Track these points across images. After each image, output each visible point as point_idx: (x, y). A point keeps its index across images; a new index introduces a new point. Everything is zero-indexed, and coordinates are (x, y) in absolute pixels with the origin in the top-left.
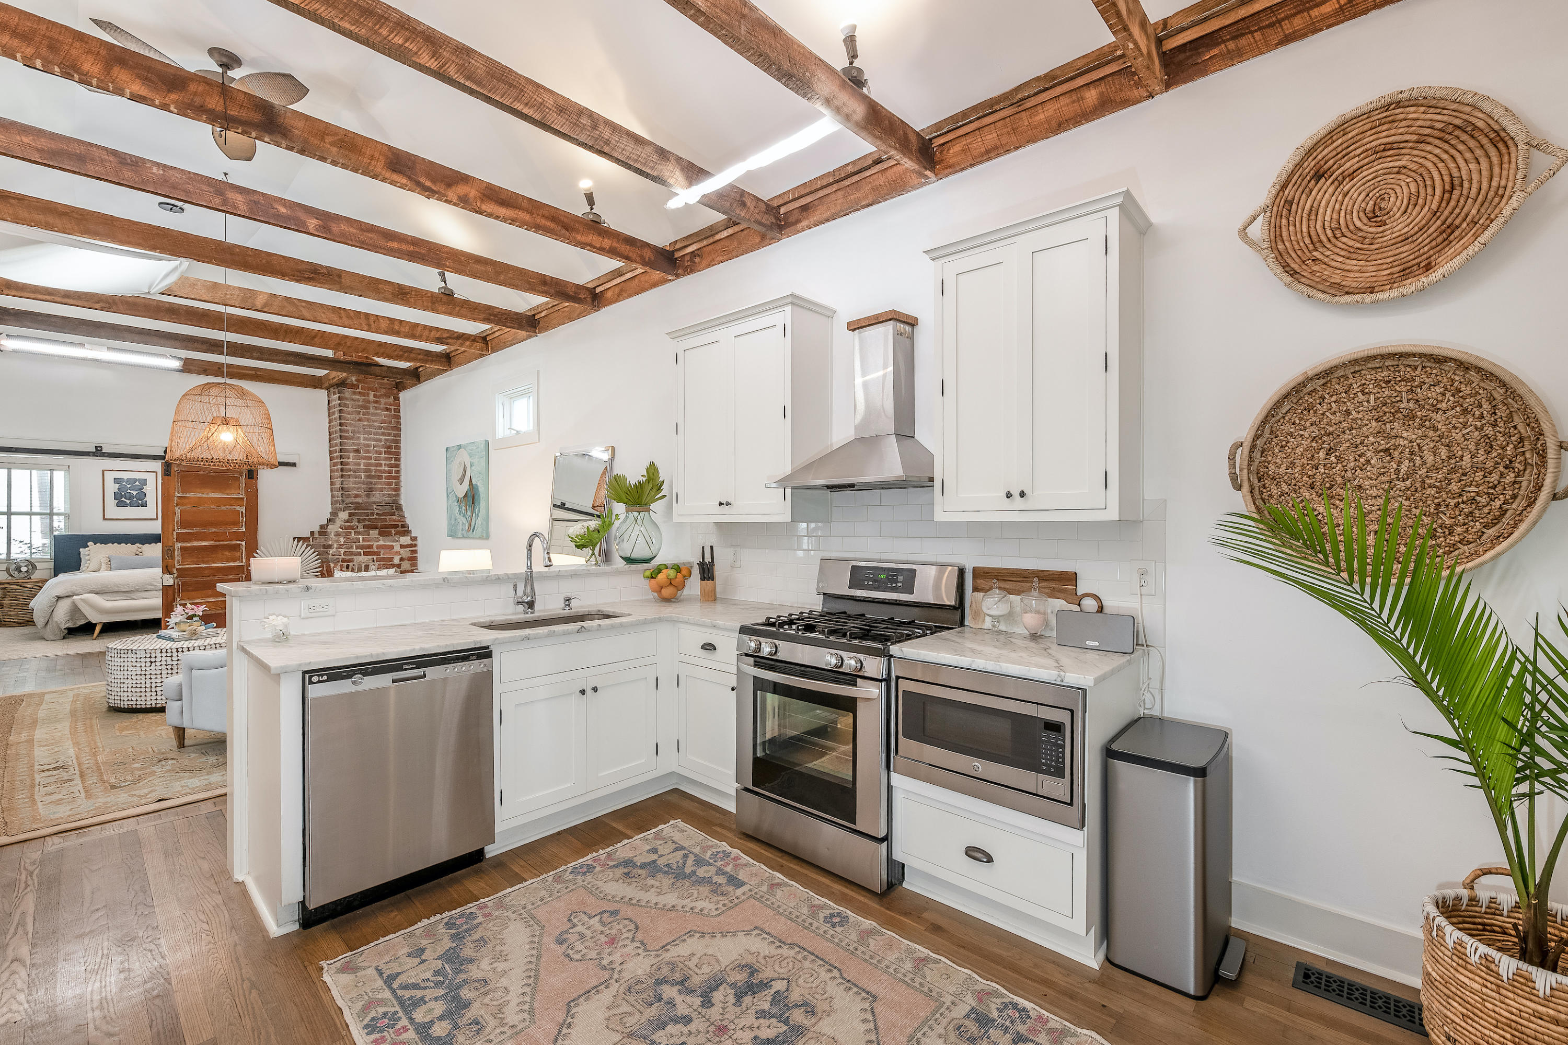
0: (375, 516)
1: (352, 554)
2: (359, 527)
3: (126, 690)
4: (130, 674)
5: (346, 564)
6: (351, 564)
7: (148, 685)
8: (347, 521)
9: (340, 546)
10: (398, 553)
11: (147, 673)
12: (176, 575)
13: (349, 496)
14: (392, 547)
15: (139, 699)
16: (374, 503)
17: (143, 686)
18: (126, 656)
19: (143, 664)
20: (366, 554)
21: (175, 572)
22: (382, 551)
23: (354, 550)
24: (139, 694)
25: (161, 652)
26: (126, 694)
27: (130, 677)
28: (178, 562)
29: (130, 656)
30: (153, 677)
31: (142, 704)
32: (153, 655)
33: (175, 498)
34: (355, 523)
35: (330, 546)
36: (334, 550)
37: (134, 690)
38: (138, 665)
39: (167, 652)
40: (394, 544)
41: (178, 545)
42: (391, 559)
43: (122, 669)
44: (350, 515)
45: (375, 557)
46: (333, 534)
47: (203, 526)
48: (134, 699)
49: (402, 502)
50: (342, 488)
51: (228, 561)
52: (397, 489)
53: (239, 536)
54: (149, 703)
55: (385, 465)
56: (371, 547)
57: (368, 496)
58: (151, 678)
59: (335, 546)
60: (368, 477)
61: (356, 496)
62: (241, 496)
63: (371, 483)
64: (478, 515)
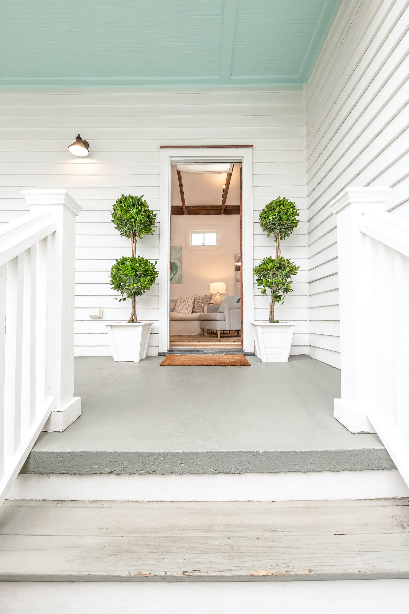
64: (174, 274)
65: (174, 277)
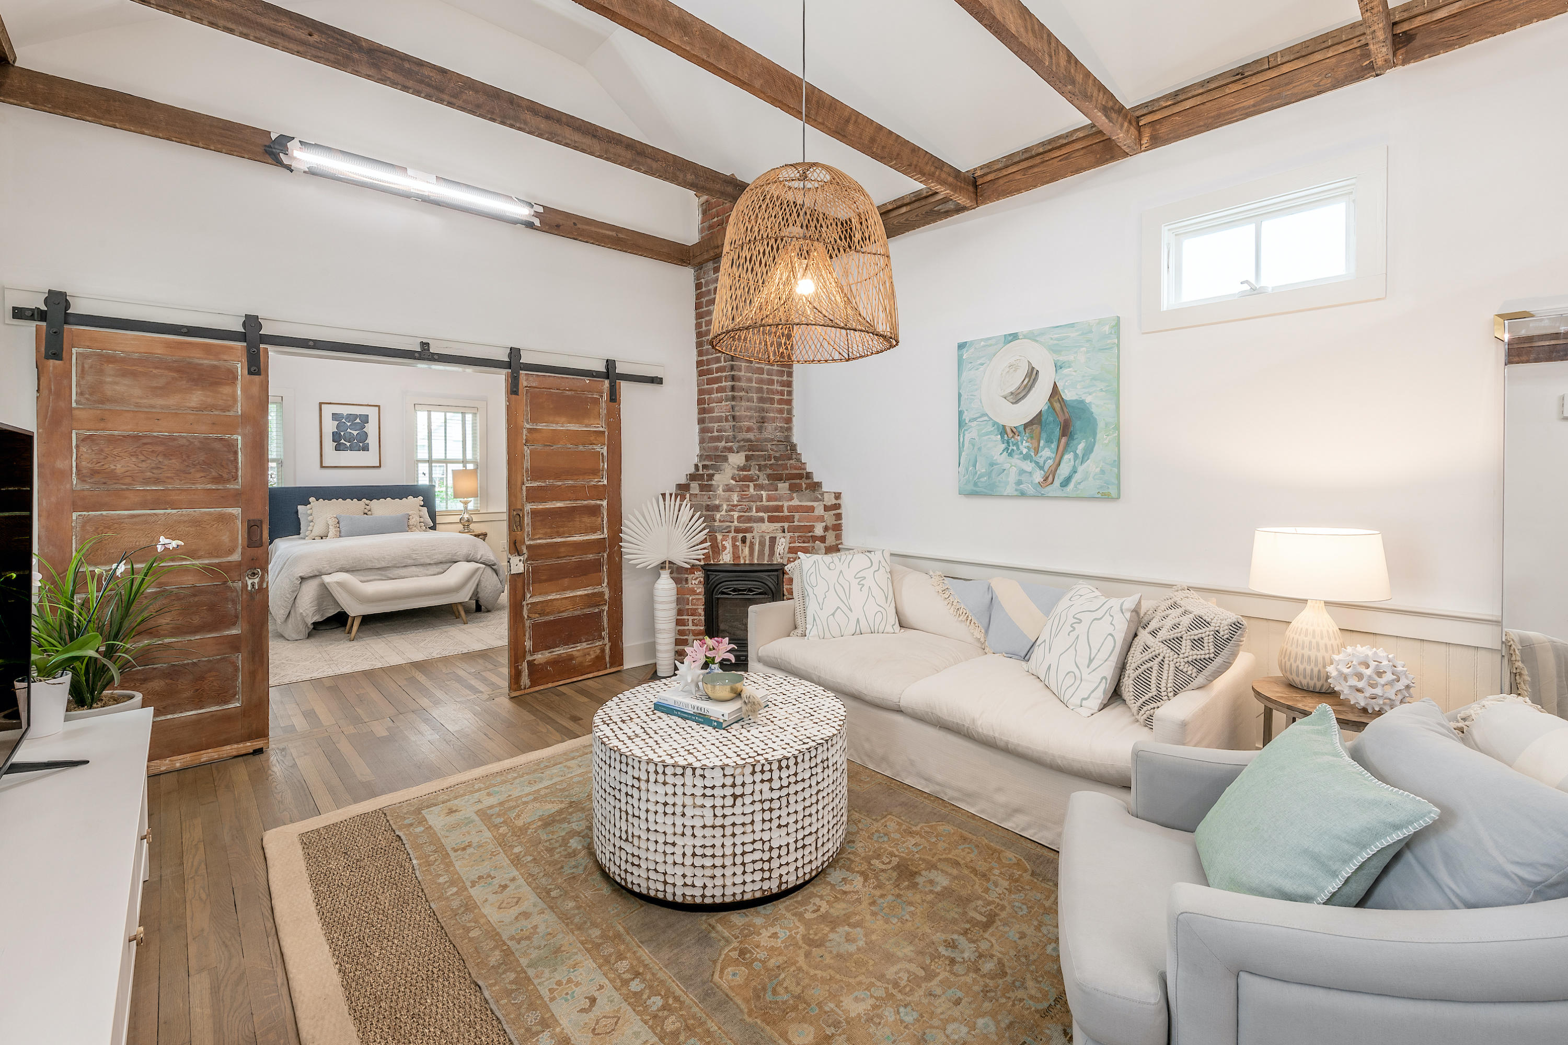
0: (773, 461)
1: (750, 519)
2: (761, 477)
3: (679, 860)
4: (689, 823)
5: (741, 535)
6: (748, 535)
7: (728, 851)
8: (743, 469)
9: (732, 508)
10: (821, 519)
11: (728, 821)
12: (526, 556)
13: (740, 429)
14: (812, 509)
15: (710, 884)
16: (766, 440)
17: (719, 852)
18: (679, 781)
19: (719, 802)
20: (772, 520)
21: (525, 551)
22: (797, 515)
23: (754, 513)
24: (709, 872)
25: (753, 773)
26: (679, 871)
27: (688, 832)
28: (528, 535)
29: (689, 782)
30: (738, 830)
31: (714, 894)
32: (739, 781)
33: (525, 432)
34: (754, 472)
35: (717, 508)
36: (723, 513)
37: (698, 861)
38: (708, 803)
39: (762, 772)
40: (815, 504)
41: (528, 507)
42: (811, 529)
43: (669, 810)
44: (748, 458)
45: (786, 525)
46: (720, 489)
47: (557, 477)
48: (699, 883)
49: (795, 440)
50: (734, 417)
51: (586, 532)
52: (789, 420)
53: (599, 493)
54: (729, 891)
55: (778, 382)
56: (779, 509)
57: (760, 429)
58: (734, 835)
59: (725, 507)
60: (761, 400)
61: (749, 430)
62: (601, 429)
63: (763, 410)
64: (1080, 455)
65: (1080, 469)
